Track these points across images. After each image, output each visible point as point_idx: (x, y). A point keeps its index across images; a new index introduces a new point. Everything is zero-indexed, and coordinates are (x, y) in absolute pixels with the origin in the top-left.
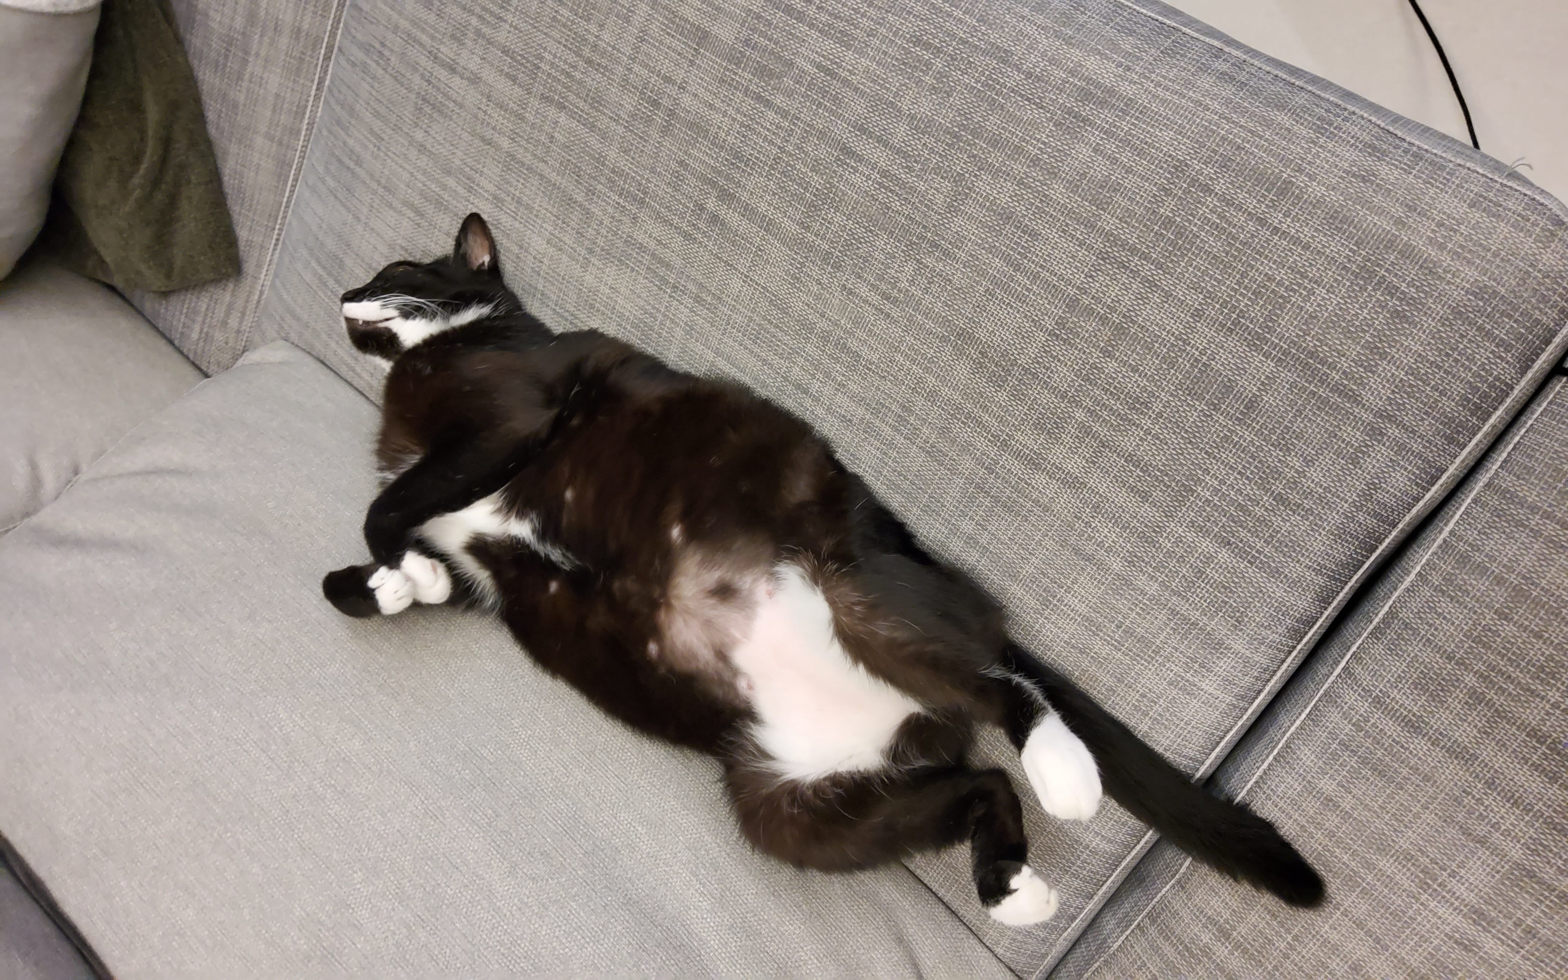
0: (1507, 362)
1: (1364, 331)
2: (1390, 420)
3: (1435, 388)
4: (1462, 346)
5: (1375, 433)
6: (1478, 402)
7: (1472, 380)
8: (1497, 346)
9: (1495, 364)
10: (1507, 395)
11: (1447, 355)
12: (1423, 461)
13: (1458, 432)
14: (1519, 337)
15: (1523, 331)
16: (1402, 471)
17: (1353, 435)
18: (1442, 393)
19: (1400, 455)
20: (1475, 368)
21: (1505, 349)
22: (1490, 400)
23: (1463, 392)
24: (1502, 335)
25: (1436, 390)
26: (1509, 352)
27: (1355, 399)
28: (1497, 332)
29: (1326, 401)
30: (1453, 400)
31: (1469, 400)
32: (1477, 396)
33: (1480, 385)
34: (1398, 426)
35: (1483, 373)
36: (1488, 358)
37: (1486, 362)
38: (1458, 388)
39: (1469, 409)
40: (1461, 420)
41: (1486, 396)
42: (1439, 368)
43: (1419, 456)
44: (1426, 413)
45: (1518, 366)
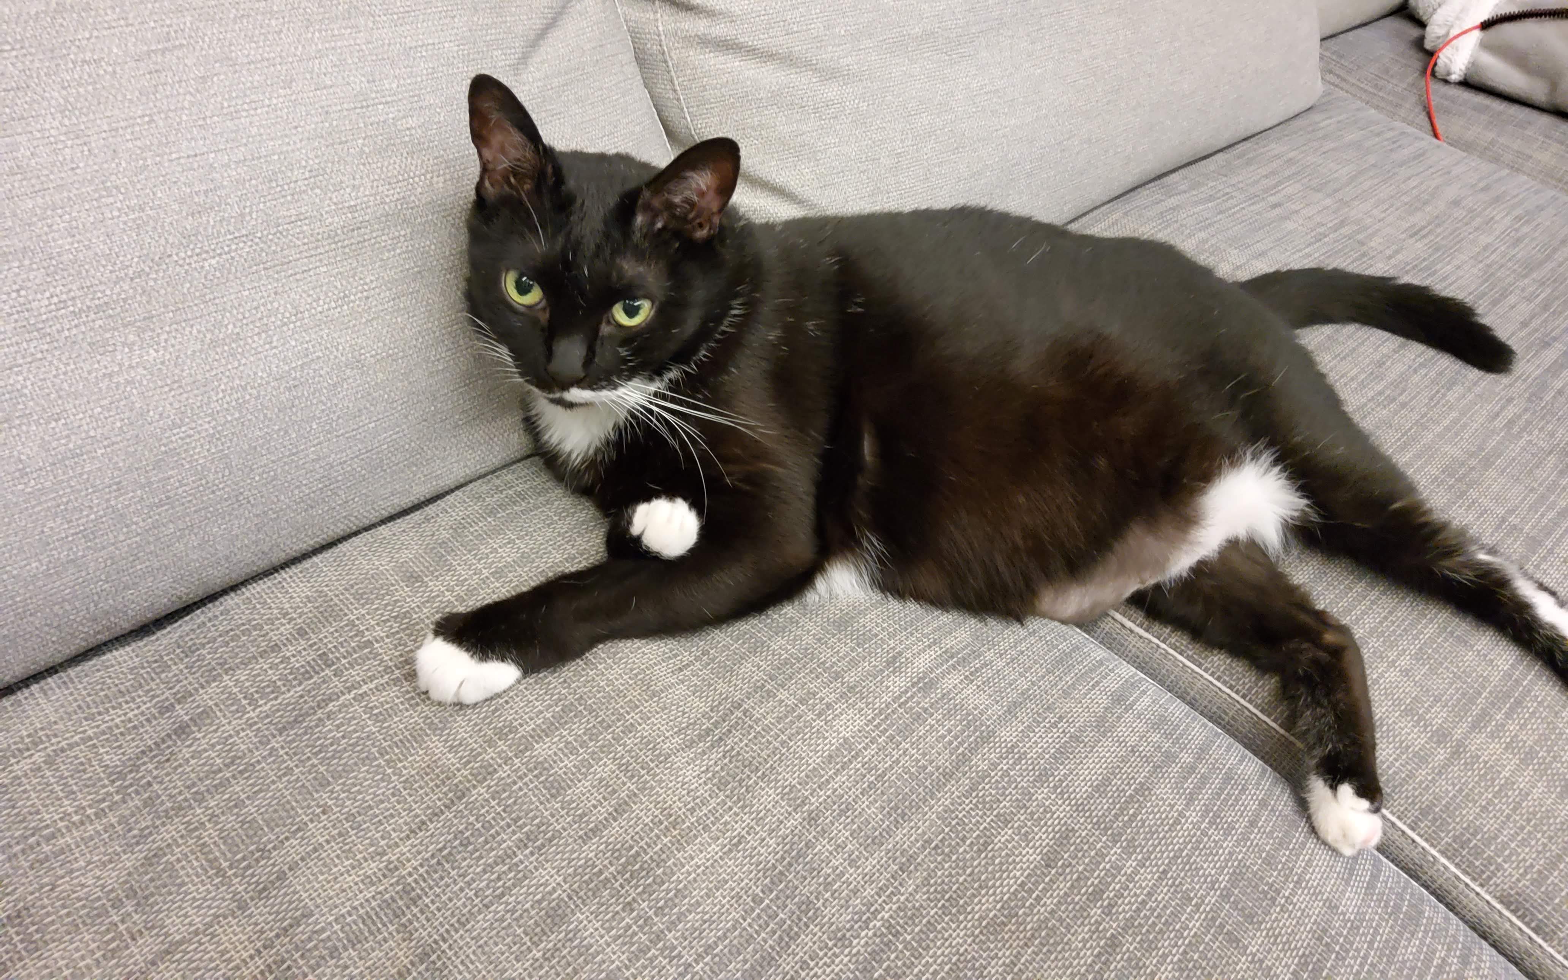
0: (1518, 880)
1: (1548, 752)
2: (1455, 753)
3: (1490, 802)
4: (1539, 835)
5: (1441, 736)
6: (1471, 845)
7: (1499, 840)
8: (1540, 872)
9: (1518, 867)
10: (1474, 879)
11: (1529, 821)
12: (1404, 779)
13: (1435, 820)
14: (1549, 897)
15: (1557, 901)
16: (1394, 756)
17: (1439, 716)
18: (1484, 809)
19: (1414, 756)
20: (1513, 845)
21: (1535, 880)
22: (1471, 858)
23: (1485, 830)
24: (1552, 878)
25: (1488, 803)
26: (1532, 884)
27: (1475, 726)
28: (1556, 874)
29: (1472, 701)
30: (1475, 818)
31: (1474, 835)
32: (1479, 844)
33: (1492, 848)
34: (1448, 760)
35: (1507, 853)
36: (1524, 860)
37: (1521, 858)
38: (1490, 825)
39: (1462, 834)
40: (1450, 824)
41: (1478, 854)
42: (1514, 810)
43: (1411, 776)
44: (1461, 790)
45: (1512, 893)
